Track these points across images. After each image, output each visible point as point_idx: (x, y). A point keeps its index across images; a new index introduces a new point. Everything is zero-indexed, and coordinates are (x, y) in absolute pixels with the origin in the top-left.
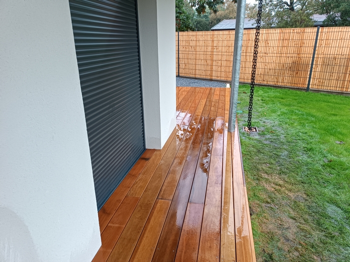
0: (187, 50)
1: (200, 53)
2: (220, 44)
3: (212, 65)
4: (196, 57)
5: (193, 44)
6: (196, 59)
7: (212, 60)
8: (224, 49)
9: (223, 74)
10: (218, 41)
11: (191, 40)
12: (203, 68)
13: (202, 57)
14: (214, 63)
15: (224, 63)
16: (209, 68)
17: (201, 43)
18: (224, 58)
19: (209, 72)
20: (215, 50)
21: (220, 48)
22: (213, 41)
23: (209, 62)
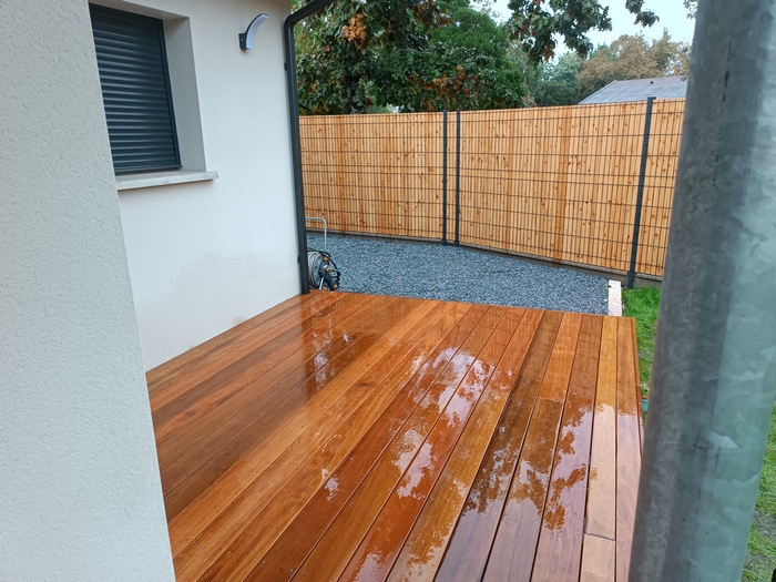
0: (484, 165)
1: (525, 176)
2: (591, 149)
3: (561, 217)
4: (510, 187)
5: (501, 147)
6: (509, 196)
7: (562, 201)
8: (604, 166)
9: (598, 248)
10: (585, 137)
11: (497, 137)
12: (530, 224)
13: (529, 189)
14: (569, 211)
15: (602, 212)
16: (551, 224)
17: (528, 146)
18: (604, 195)
19: (551, 239)
20: (572, 168)
21: (590, 162)
22: (566, 138)
23: (552, 206)
